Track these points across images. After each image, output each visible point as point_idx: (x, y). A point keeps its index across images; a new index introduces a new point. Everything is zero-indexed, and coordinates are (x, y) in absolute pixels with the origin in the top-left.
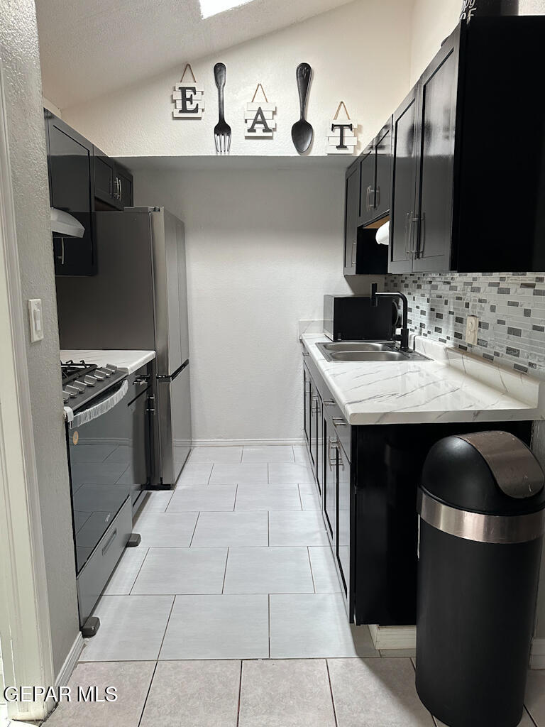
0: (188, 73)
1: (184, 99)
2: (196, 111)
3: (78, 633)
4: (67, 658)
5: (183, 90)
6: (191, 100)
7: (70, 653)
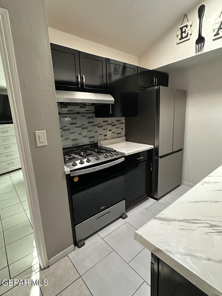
0: (186, 19)
1: (182, 33)
2: (187, 36)
3: (72, 245)
4: (61, 253)
5: (181, 29)
6: (185, 32)
7: (64, 251)
